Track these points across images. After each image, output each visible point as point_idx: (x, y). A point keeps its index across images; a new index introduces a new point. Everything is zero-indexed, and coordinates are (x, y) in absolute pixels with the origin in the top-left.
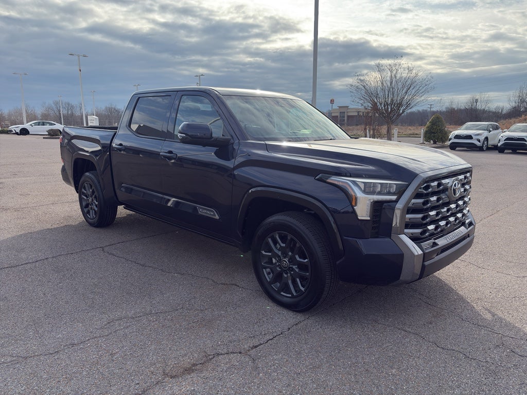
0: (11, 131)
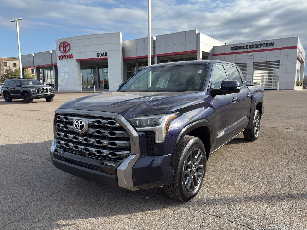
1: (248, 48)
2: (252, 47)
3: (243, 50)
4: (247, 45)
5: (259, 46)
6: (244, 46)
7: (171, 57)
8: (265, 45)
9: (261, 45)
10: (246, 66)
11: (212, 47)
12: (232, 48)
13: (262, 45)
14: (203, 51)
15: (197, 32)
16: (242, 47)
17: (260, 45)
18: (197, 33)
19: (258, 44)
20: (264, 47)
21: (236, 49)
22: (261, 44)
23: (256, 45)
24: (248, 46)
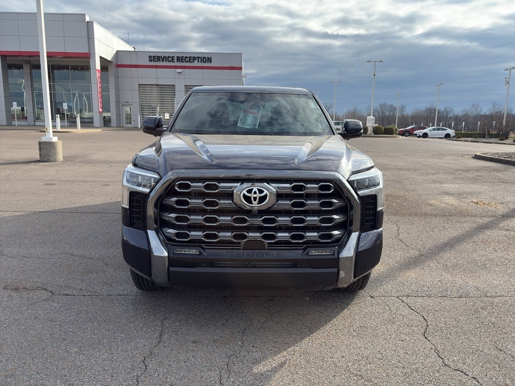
0: (417, 135)
1: (176, 60)
2: (182, 59)
3: (167, 64)
4: (173, 56)
5: (192, 61)
6: (169, 57)
7: (30, 59)
8: (200, 59)
9: (194, 59)
10: (175, 90)
11: (115, 52)
12: (150, 57)
13: (196, 59)
14: (100, 57)
15: (87, 19)
16: (165, 59)
17: (192, 58)
18: (88, 22)
19: (190, 57)
20: (198, 62)
21: (156, 60)
22: (194, 57)
23: (186, 57)
24: (176, 58)
